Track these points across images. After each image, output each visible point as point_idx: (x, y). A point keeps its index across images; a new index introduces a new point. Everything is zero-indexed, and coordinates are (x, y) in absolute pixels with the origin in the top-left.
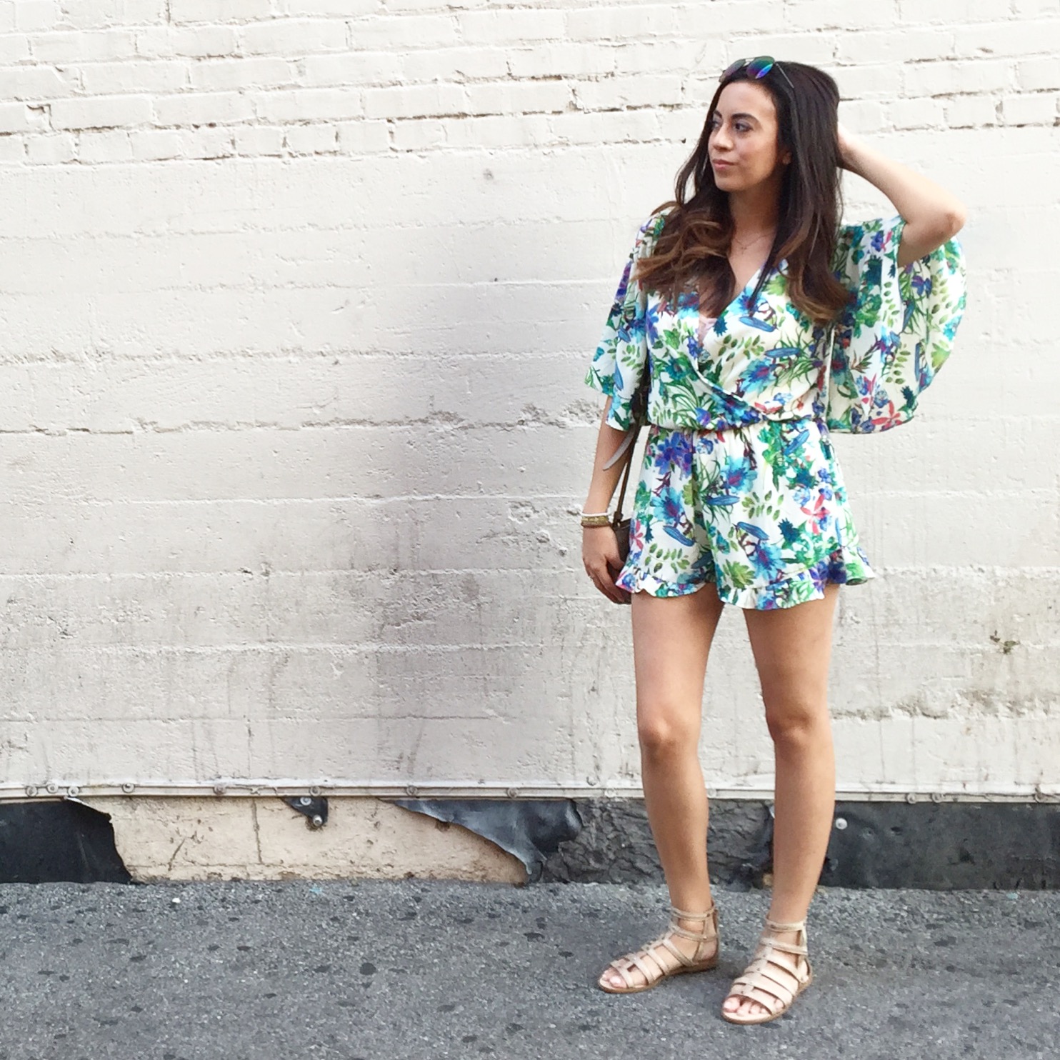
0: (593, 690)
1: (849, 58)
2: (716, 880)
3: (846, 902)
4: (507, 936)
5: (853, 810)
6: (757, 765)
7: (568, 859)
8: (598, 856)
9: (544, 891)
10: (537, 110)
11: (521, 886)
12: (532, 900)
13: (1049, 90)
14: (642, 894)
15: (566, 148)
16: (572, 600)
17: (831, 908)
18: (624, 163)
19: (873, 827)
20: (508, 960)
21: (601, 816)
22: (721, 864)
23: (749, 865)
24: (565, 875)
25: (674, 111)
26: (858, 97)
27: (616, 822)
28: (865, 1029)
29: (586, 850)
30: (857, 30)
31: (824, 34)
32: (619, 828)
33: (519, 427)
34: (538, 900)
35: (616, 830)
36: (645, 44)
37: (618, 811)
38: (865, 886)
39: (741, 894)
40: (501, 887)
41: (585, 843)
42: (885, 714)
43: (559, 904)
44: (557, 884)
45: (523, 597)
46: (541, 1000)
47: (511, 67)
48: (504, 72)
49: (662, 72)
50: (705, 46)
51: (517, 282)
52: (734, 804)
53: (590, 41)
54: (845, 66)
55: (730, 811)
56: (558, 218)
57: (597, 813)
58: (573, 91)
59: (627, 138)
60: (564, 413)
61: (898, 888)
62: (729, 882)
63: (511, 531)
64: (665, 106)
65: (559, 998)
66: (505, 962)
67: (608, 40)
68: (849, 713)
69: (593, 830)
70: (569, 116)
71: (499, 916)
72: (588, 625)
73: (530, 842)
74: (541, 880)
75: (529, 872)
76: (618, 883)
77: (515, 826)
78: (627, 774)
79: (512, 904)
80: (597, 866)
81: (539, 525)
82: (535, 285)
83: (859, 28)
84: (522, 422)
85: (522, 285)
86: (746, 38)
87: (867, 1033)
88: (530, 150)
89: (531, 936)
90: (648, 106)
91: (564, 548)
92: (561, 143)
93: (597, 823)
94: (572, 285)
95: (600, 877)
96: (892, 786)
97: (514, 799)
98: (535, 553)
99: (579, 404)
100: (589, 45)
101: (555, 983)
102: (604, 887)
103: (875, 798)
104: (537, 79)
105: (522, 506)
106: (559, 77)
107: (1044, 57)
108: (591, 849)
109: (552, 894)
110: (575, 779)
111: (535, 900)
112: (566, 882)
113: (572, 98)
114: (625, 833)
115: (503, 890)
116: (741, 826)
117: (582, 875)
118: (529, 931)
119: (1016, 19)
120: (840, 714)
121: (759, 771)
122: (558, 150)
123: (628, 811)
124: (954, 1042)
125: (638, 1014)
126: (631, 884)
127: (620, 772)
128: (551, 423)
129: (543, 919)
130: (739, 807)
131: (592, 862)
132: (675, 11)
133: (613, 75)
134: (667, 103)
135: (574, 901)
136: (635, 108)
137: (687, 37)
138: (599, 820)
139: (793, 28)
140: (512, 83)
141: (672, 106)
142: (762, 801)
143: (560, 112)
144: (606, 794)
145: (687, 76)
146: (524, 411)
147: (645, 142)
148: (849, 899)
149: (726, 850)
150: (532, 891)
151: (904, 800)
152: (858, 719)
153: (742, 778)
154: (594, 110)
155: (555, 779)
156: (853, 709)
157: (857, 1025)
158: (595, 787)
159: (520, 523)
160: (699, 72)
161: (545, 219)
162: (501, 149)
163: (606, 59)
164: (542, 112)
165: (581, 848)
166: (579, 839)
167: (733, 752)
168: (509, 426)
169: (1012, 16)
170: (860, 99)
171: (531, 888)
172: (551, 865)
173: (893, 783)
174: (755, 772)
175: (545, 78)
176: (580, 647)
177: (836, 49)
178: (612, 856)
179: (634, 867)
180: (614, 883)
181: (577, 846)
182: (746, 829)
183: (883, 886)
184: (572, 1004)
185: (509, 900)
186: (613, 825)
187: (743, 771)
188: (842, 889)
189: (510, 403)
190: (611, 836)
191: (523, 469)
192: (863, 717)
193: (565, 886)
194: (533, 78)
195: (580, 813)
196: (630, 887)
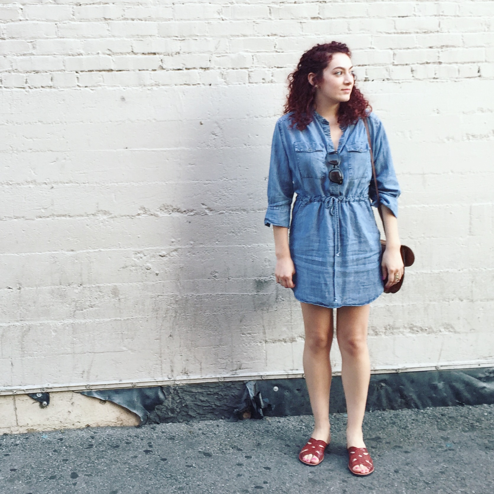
0: (170, 336)
1: (281, 49)
2: (223, 417)
3: (279, 423)
4: (136, 453)
5: (281, 382)
6: (241, 365)
7: (159, 413)
8: (173, 411)
9: (149, 428)
10: (145, 69)
11: (138, 427)
12: (144, 433)
13: (363, 65)
14: (192, 427)
15: (158, 87)
16: (161, 295)
17: (273, 427)
18: (184, 94)
19: (289, 389)
20: (138, 465)
21: (174, 393)
22: (225, 410)
23: (237, 410)
24: (157, 420)
25: (206, 71)
26: (285, 66)
27: (180, 395)
28: (300, 486)
29: (167, 408)
30: (285, 36)
31: (271, 38)
32: (182, 398)
33: (137, 217)
34: (147, 433)
35: (180, 398)
36: (193, 39)
37: (181, 390)
38: (286, 416)
39: (234, 423)
40: (129, 428)
41: (167, 405)
42: (294, 340)
43: (157, 435)
44: (155, 425)
45: (139, 295)
46: (156, 484)
47: (133, 48)
48: (130, 51)
49: (201, 53)
50: (220, 41)
51: (136, 149)
52: (231, 383)
53: (169, 37)
54: (279, 52)
55: (229, 387)
56: (155, 119)
57: (172, 391)
58: (162, 60)
59: (185, 83)
60: (158, 210)
61: (299, 415)
62: (229, 418)
63: (134, 265)
64: (202, 68)
65: (165, 482)
66: (136, 466)
67: (177, 37)
68: (279, 341)
69: (170, 399)
70: (159, 72)
71: (131, 443)
72: (168, 307)
73: (142, 406)
74: (147, 423)
75: (142, 420)
76: (181, 422)
77: (136, 400)
78: (185, 373)
79: (135, 436)
80: (172, 415)
81: (146, 262)
82: (144, 151)
83: (286, 35)
84: (139, 214)
85: (139, 151)
86: (237, 38)
87: (301, 487)
88: (142, 87)
89: (147, 452)
90: (194, 68)
91: (157, 272)
92: (156, 85)
93: (172, 396)
94: (162, 151)
95: (173, 420)
96: (297, 371)
97: (135, 387)
98: (145, 275)
99: (164, 206)
100: (168, 39)
101: (161, 475)
102: (175, 424)
103: (290, 377)
104: (145, 54)
105: (139, 253)
106: (155, 54)
107: (361, 51)
108: (169, 408)
109: (153, 430)
110: (162, 377)
111: (146, 433)
112: (158, 424)
113: (161, 64)
114: (184, 399)
115: (131, 430)
116: (234, 393)
117: (165, 420)
118: (145, 449)
119: (350, 33)
120: (275, 341)
121: (241, 368)
122: (155, 88)
123: (185, 389)
124: (337, 488)
125: (200, 487)
126: (186, 422)
127: (182, 373)
128: (152, 215)
129: (151, 443)
130: (233, 384)
131: (170, 414)
132: (206, 24)
133: (179, 53)
134: (203, 67)
135: (163, 432)
136: (189, 69)
137: (212, 37)
138: (173, 394)
139: (257, 34)
140: (134, 56)
141: (205, 69)
142: (243, 381)
143: (155, 70)
144: (176, 383)
145: (212, 54)
146: (140, 209)
147: (193, 85)
148: (280, 422)
149: (227, 404)
150: (144, 429)
151: (301, 377)
152: (283, 343)
153: (235, 371)
154: (171, 70)
155: (153, 377)
156: (281, 339)
157: (296, 484)
158: (171, 379)
159: (138, 261)
160: (217, 53)
161: (149, 120)
162: (128, 87)
163: (176, 46)
164: (147, 70)
165: (165, 407)
166: (164, 404)
167: (231, 361)
168: (133, 216)
169: (349, 32)
170: (285, 67)
171: (143, 428)
172: (152, 416)
173: (297, 370)
174: (240, 369)
175: (149, 54)
176: (165, 317)
177: (276, 44)
178: (178, 410)
179: (188, 415)
180: (179, 422)
181: (163, 407)
182: (236, 394)
183: (293, 415)
184: (170, 485)
185: (134, 434)
186: (179, 396)
187: (235, 369)
188: (276, 417)
189: (133, 206)
190: (178, 401)
191: (139, 236)
192: (285, 342)
193: (158, 425)
194: (143, 53)
195: (165, 392)
196: (186, 424)
